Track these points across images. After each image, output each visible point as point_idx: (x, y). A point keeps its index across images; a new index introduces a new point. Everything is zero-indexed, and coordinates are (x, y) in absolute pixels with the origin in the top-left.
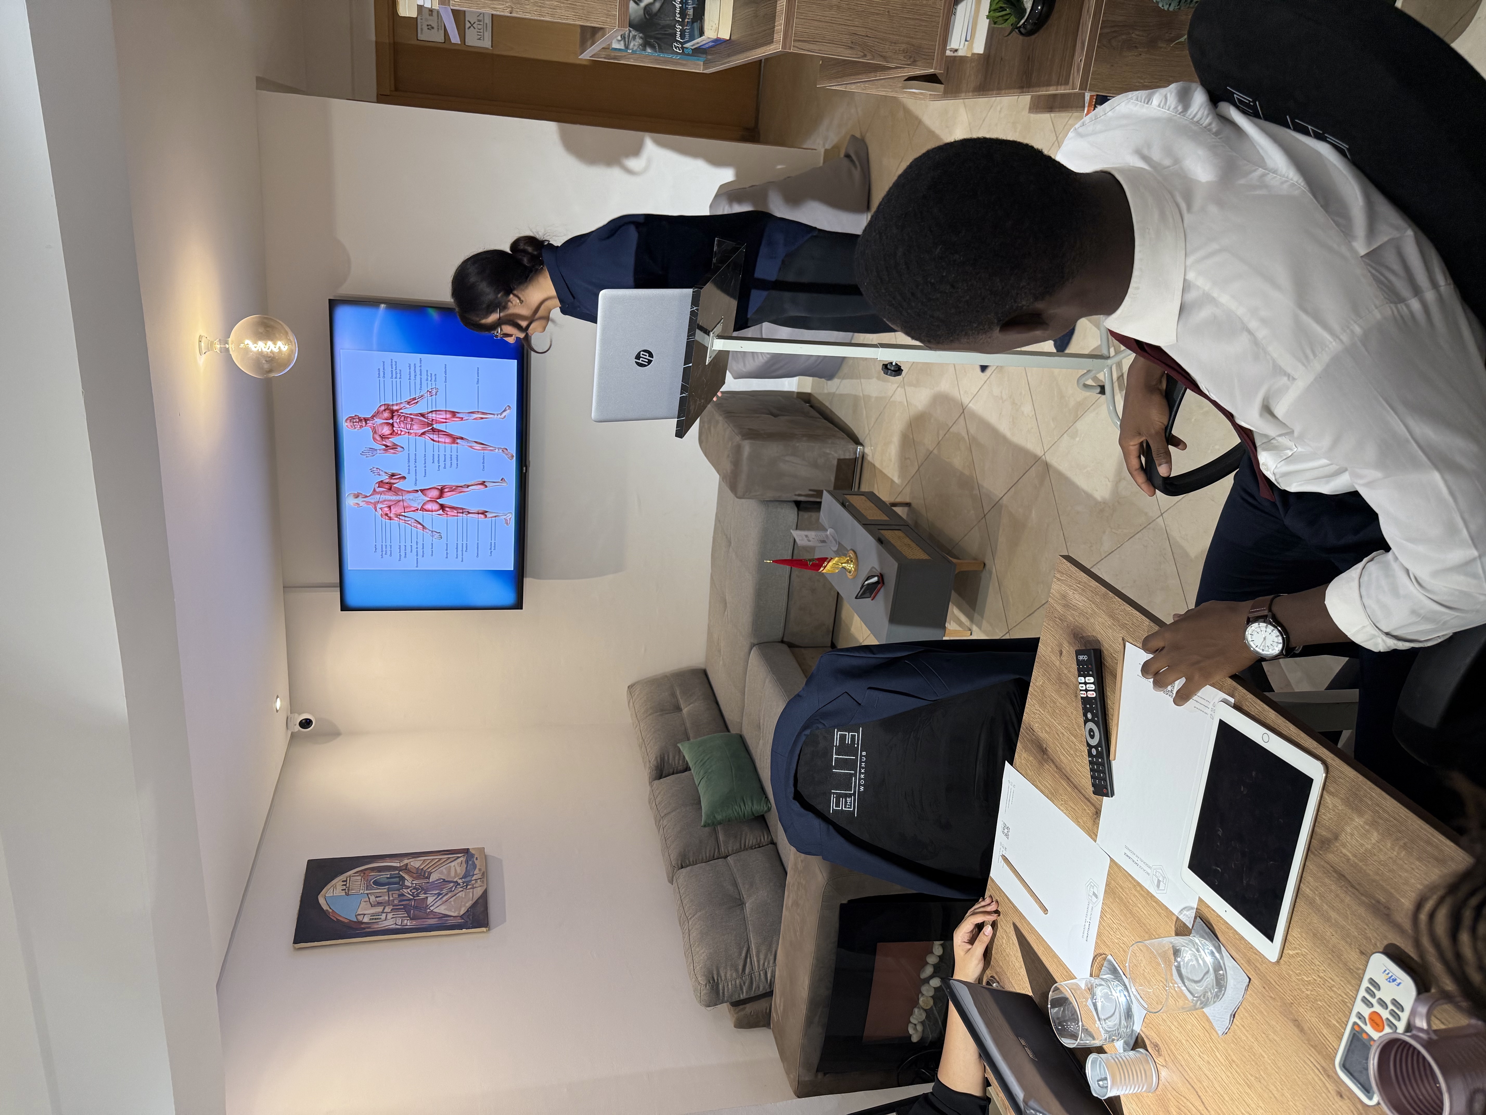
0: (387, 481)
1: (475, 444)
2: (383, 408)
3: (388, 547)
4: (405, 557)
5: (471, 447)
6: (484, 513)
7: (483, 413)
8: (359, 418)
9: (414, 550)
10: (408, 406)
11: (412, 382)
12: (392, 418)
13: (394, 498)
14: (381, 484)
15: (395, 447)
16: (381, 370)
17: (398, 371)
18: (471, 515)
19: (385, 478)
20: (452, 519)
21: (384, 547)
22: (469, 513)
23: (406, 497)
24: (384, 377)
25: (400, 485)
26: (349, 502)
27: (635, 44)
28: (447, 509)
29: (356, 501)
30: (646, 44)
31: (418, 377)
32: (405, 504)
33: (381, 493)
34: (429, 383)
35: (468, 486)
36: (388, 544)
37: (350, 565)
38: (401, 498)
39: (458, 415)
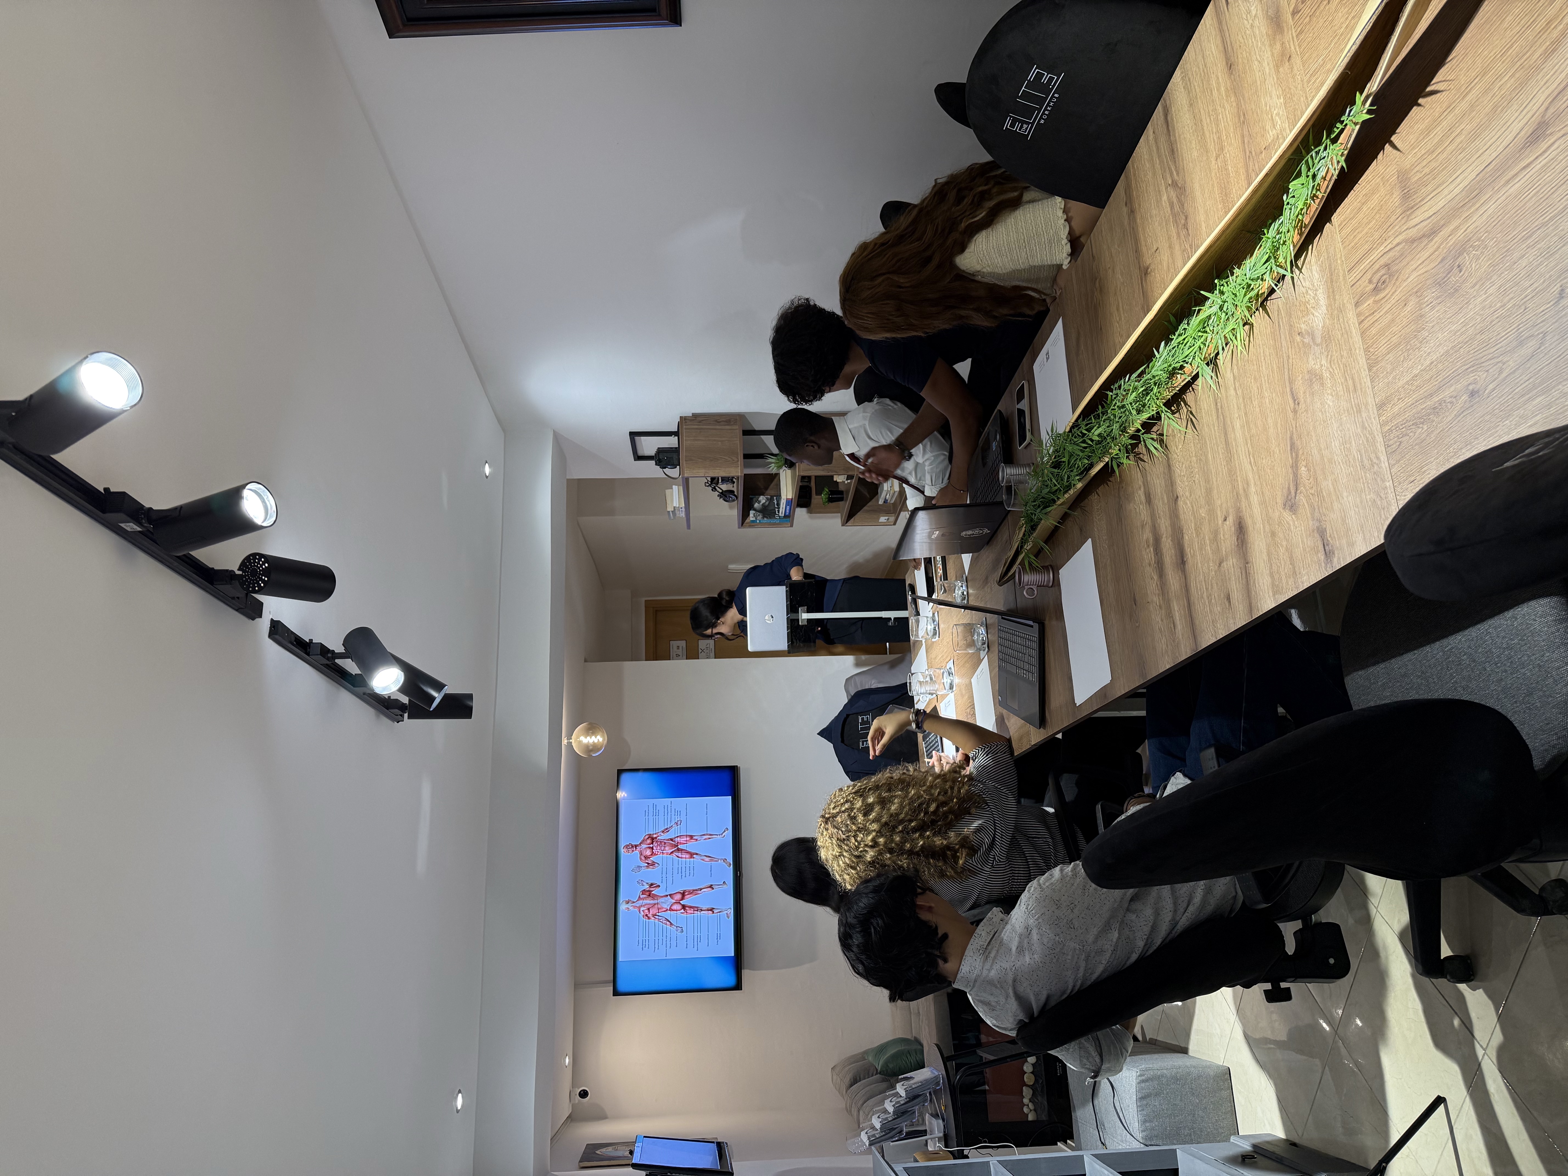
0: (648, 889)
1: (705, 858)
2: (647, 837)
3: (647, 941)
4: (658, 949)
5: (703, 860)
6: (712, 910)
7: (711, 835)
8: (632, 845)
9: (664, 942)
10: (662, 834)
11: (666, 817)
12: (652, 843)
13: (652, 902)
14: (644, 892)
15: (653, 864)
16: (647, 811)
17: (657, 811)
18: (703, 912)
19: (646, 887)
20: (691, 915)
21: (644, 941)
22: (702, 910)
23: (661, 900)
24: (648, 816)
25: (655, 892)
26: (622, 907)
27: (760, 518)
28: (687, 908)
29: (627, 906)
30: (763, 517)
31: (669, 814)
32: (659, 906)
33: (643, 899)
34: (676, 817)
35: (701, 889)
36: (647, 938)
37: (621, 958)
38: (656, 902)
39: (694, 838)
